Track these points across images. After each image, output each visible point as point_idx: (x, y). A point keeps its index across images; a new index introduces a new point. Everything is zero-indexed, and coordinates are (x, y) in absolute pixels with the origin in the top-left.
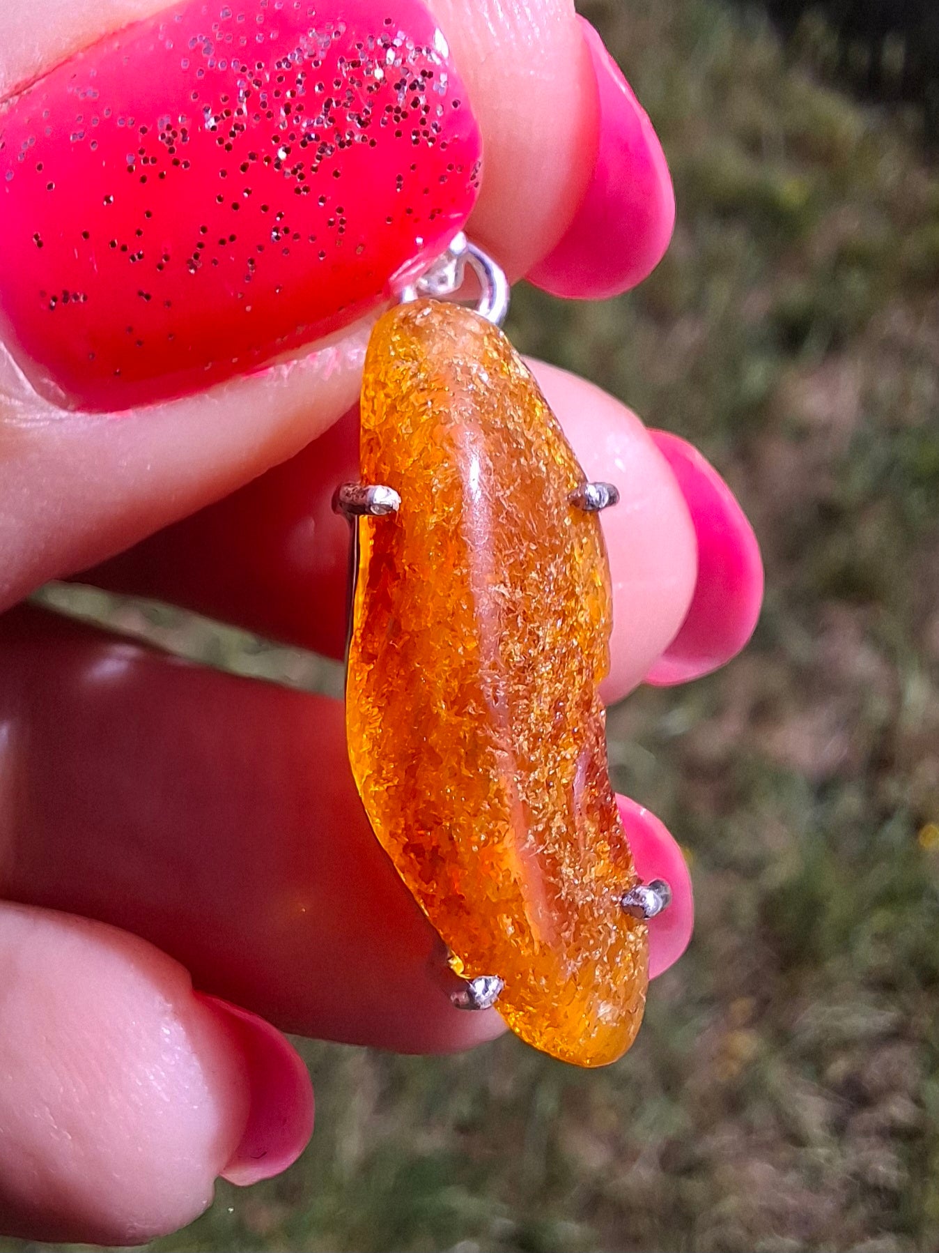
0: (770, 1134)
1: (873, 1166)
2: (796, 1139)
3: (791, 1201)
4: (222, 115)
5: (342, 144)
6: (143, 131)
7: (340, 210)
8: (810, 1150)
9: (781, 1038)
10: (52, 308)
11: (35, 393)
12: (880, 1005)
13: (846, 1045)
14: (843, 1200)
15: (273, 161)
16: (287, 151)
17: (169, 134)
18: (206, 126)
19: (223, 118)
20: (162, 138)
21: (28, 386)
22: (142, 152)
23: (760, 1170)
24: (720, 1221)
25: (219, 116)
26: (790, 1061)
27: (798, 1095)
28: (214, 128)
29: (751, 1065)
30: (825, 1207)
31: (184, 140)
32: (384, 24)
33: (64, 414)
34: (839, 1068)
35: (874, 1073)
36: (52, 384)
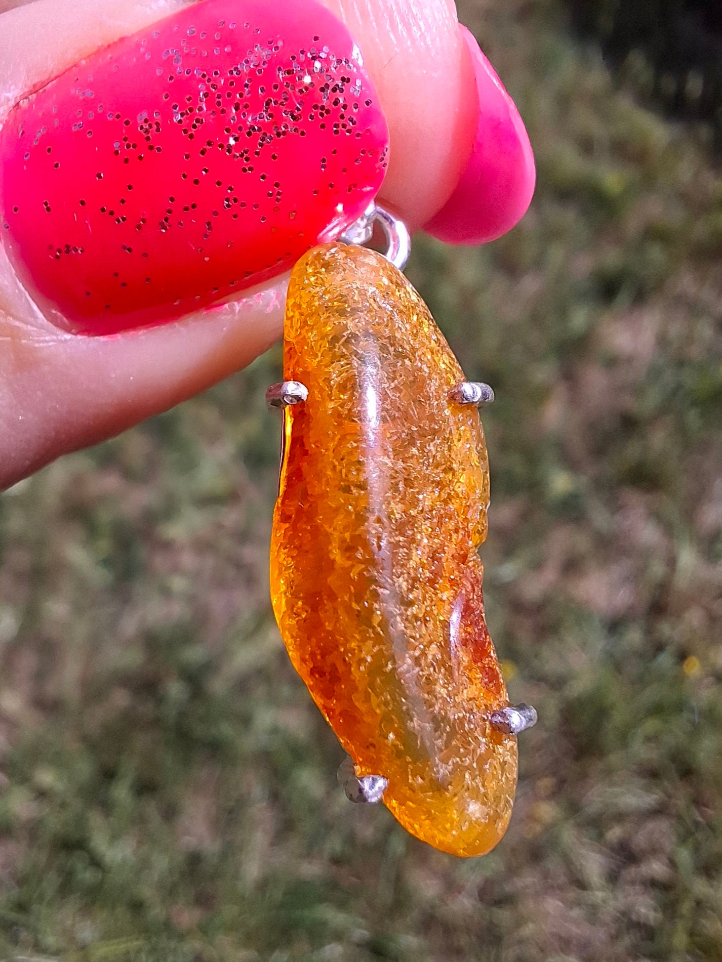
0: (562, 879)
1: (637, 908)
2: (581, 884)
3: (575, 930)
4: (187, 111)
5: (278, 134)
6: (127, 123)
7: (277, 185)
8: (590, 892)
9: (573, 808)
10: (57, 257)
11: (45, 320)
12: (648, 789)
13: (620, 817)
14: (613, 931)
15: (225, 146)
16: (236, 139)
17: (146, 126)
18: (175, 120)
19: (188, 114)
20: (141, 129)
21: (40, 315)
22: (125, 139)
23: (552, 905)
24: (521, 942)
25: (185, 112)
26: (579, 825)
27: (583, 851)
28: (180, 121)
29: (551, 828)
30: (599, 935)
31: (158, 130)
32: (313, 40)
33: (68, 336)
34: (615, 833)
35: (640, 840)
36: (59, 314)
